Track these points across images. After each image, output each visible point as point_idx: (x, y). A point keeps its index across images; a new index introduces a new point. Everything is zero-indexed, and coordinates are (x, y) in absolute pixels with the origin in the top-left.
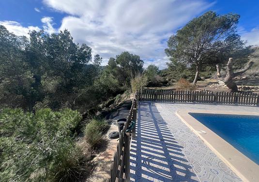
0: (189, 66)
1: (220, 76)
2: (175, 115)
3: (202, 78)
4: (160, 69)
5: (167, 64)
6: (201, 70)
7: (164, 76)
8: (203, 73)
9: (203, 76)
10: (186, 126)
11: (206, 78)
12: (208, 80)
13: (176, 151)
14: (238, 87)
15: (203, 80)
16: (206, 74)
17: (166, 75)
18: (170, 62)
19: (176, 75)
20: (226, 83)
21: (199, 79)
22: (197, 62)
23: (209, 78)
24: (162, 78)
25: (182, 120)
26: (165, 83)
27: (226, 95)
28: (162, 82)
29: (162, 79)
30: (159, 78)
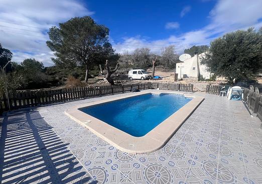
0: (78, 64)
1: (103, 74)
2: (63, 115)
3: (92, 76)
4: (45, 66)
5: (53, 59)
6: (90, 68)
7: (52, 74)
8: (92, 72)
9: (93, 74)
10: (75, 122)
11: (95, 76)
12: (97, 77)
13: (60, 152)
14: (114, 81)
15: (93, 78)
16: (95, 72)
17: (55, 73)
18: (55, 58)
19: (67, 73)
20: (107, 79)
21: (89, 77)
22: (85, 60)
23: (97, 76)
24: (50, 76)
25: (72, 118)
26: (55, 83)
27: (106, 88)
28: (50, 82)
29: (50, 78)
30: (44, 77)
